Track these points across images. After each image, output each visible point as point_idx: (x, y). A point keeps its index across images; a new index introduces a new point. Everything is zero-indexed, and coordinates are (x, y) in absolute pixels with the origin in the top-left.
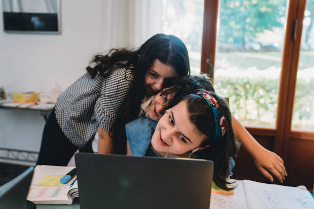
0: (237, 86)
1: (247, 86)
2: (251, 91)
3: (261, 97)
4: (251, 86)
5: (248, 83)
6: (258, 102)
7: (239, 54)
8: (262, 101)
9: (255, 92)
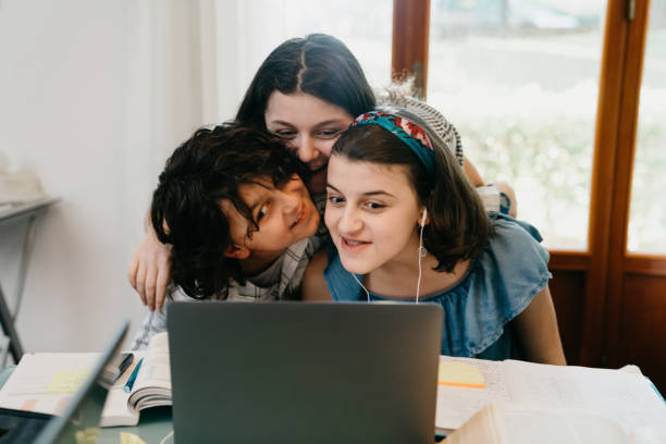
0: (490, 141)
1: (517, 139)
2: (528, 152)
3: (556, 168)
4: (525, 138)
5: (517, 129)
6: (546, 183)
7: (492, 44)
8: (557, 179)
9: (536, 153)
